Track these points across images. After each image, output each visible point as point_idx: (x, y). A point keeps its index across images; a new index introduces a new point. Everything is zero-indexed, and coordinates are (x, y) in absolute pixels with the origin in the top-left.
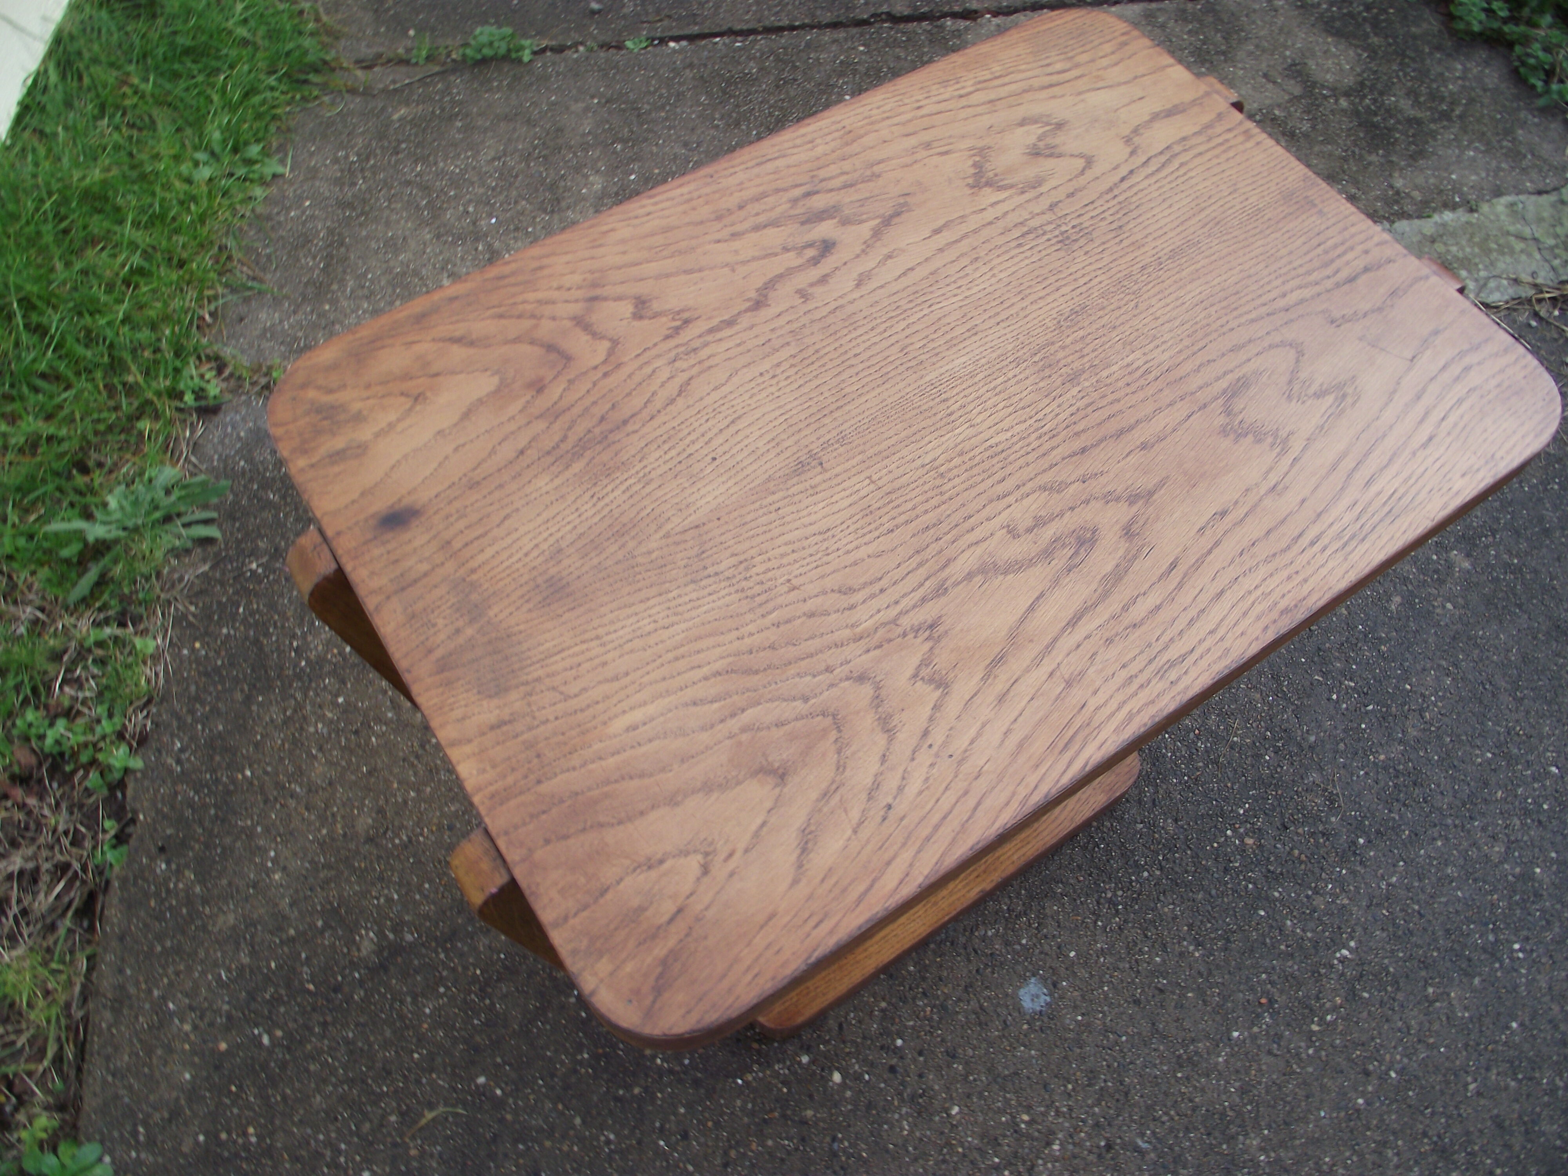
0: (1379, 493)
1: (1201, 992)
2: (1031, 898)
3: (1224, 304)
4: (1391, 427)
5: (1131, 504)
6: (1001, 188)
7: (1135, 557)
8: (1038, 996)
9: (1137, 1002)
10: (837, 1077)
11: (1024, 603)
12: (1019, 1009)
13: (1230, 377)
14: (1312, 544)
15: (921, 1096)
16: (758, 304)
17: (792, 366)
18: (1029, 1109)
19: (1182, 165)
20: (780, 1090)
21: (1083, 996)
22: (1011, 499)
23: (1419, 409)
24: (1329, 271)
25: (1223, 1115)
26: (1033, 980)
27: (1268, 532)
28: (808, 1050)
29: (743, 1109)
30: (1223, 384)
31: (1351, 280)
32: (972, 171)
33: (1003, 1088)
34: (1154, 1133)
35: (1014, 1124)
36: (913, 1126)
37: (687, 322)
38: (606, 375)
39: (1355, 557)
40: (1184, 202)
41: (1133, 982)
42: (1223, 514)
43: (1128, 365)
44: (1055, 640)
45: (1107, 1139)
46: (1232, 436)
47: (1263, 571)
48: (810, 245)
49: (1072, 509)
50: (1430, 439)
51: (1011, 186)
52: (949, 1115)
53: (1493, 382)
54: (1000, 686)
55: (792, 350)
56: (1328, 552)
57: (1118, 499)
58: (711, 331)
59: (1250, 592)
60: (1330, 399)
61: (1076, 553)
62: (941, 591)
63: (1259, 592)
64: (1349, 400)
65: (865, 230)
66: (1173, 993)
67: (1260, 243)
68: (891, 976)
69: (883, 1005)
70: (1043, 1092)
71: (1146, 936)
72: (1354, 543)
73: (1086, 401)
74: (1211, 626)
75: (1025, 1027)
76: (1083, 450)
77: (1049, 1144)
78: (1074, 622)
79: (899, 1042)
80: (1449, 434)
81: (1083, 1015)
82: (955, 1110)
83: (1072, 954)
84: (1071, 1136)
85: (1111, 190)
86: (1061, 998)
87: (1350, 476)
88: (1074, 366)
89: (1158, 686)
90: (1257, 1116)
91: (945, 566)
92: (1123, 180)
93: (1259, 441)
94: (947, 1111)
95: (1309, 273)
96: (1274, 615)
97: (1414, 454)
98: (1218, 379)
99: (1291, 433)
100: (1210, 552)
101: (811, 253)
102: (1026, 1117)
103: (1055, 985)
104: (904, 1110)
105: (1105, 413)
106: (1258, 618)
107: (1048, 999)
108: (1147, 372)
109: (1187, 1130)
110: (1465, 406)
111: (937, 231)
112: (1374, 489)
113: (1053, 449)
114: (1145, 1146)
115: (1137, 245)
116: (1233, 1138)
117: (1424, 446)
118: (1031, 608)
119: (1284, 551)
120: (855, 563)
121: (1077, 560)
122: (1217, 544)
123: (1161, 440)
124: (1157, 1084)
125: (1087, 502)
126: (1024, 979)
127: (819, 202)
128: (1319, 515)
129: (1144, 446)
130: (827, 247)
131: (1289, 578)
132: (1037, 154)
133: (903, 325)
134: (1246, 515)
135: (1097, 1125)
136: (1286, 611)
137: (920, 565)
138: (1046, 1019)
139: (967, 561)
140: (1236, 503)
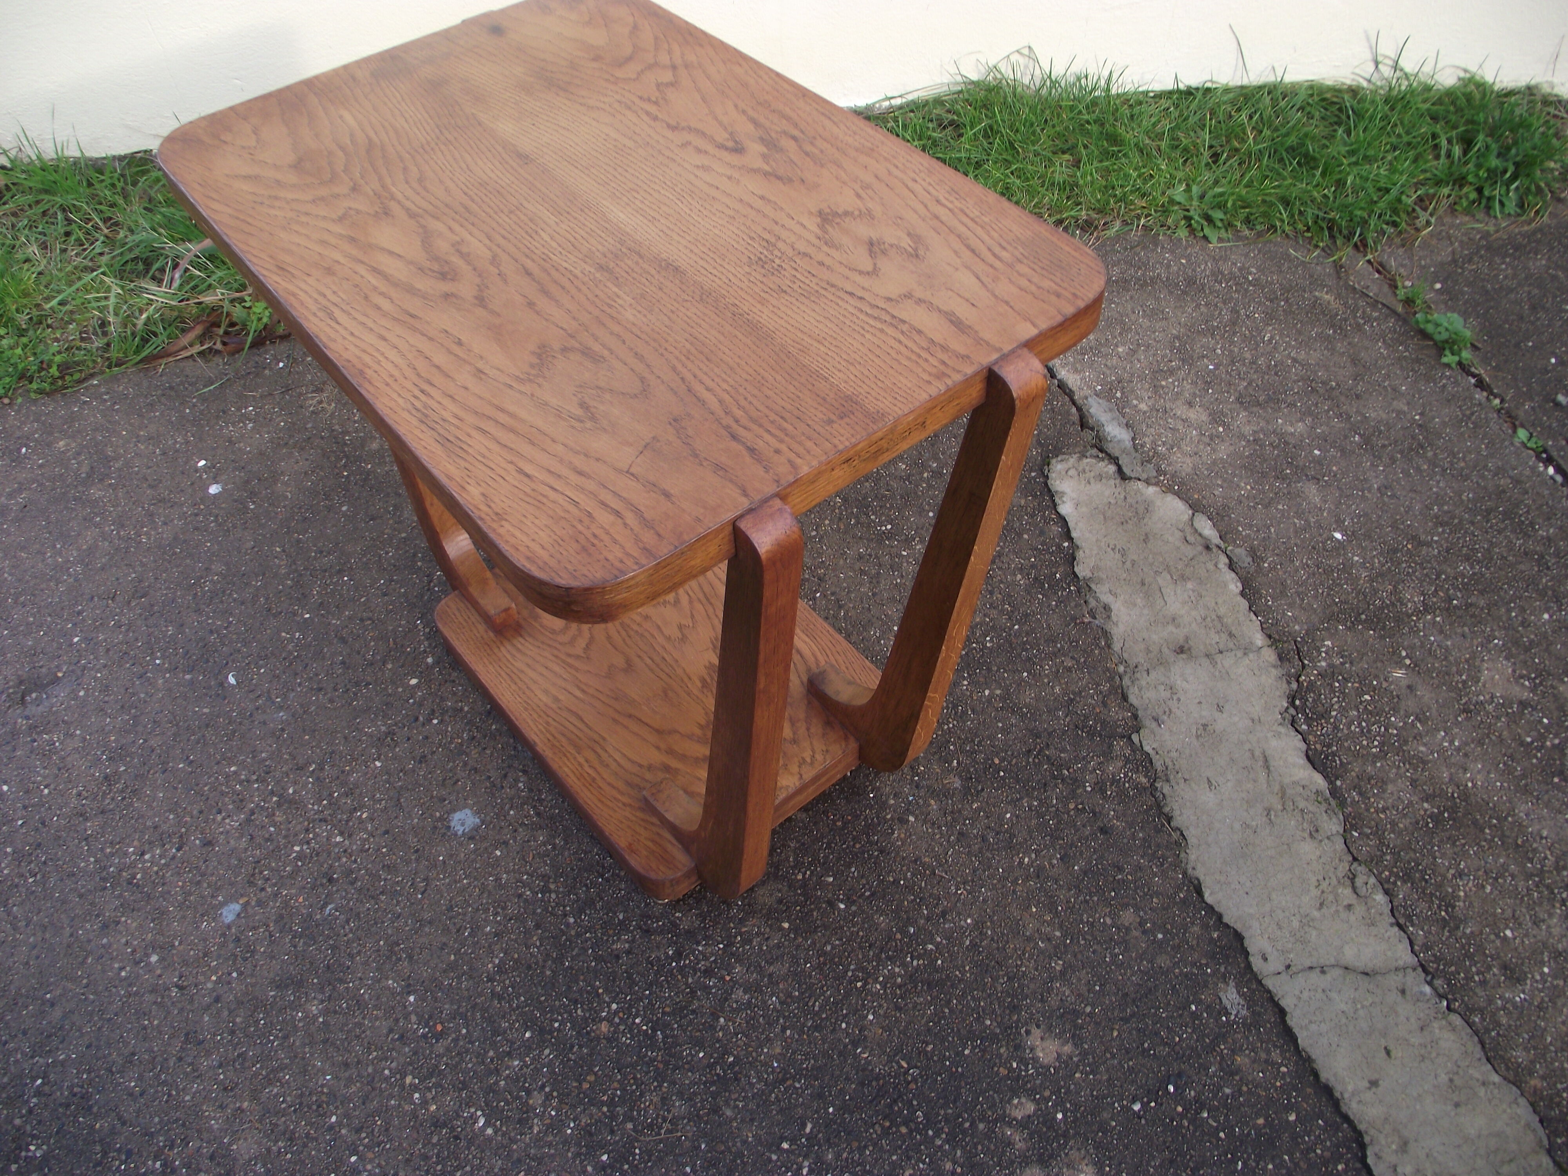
0: (469, 436)
1: (452, 967)
2: (552, 818)
3: (693, 350)
4: (544, 450)
5: (476, 298)
6: (821, 227)
7: (425, 298)
8: (463, 824)
9: (451, 908)
10: (414, 682)
11: (398, 250)
12: (454, 810)
13: (606, 353)
14: (423, 391)
15: (392, 739)
16: (674, 128)
17: (615, 146)
18: (371, 819)
19: (882, 331)
20: (409, 646)
21: (460, 862)
22: (487, 242)
23: (565, 472)
24: (744, 421)
25: (342, 981)
26: (478, 820)
27: (438, 367)
28: (437, 663)
29: (400, 626)
30: (597, 347)
31: (734, 437)
32: (840, 211)
33: (391, 799)
34: (337, 918)
35: (361, 807)
36: (371, 736)
37: (656, 103)
38: (606, 80)
39: (406, 415)
40: (826, 330)
41: (470, 905)
42: (460, 343)
43: (618, 297)
44: (362, 262)
45: (338, 879)
46: (538, 351)
47: (399, 360)
48: (736, 142)
49: (475, 269)
50: (528, 476)
51: (826, 232)
52: (375, 760)
53: (598, 532)
54: (333, 241)
55: (630, 144)
56: (412, 399)
57: (481, 290)
58: (648, 113)
59: (383, 354)
60: (579, 412)
61: (434, 271)
62: (412, 215)
63: (381, 358)
64: (577, 424)
65: (759, 164)
66: (455, 941)
67: (779, 378)
68: (489, 713)
69: (466, 709)
70: (383, 829)
71: (511, 919)
72: (419, 415)
73: (580, 275)
74: (356, 333)
75: (438, 814)
76: (528, 273)
77: (341, 834)
78: (375, 270)
79: (435, 721)
80: (534, 490)
81: (444, 862)
82: (378, 764)
83: (498, 853)
84: (345, 851)
85: (833, 286)
86: (461, 844)
87: (490, 418)
88: (618, 269)
89: (314, 308)
90: (335, 1012)
91: (433, 217)
92: (851, 294)
93: (532, 366)
94: (379, 759)
95: (740, 407)
96: (360, 366)
97: (511, 463)
98: (604, 346)
99: (539, 386)
100: (424, 335)
101: (730, 144)
102: (364, 816)
103: (472, 838)
104: (383, 728)
105: (568, 285)
106: (359, 358)
107: (460, 833)
108: (610, 306)
109: (334, 948)
110: (572, 508)
111: (762, 198)
112: (474, 433)
113: (533, 261)
114: (327, 911)
115: (763, 302)
116: (322, 990)
117: (521, 471)
118: (391, 253)
119: (418, 375)
120: (441, 182)
121: (427, 272)
122: (431, 339)
123: (538, 313)
124: (376, 923)
125: (480, 276)
126: (477, 813)
127: (787, 143)
128: (451, 397)
129: (531, 305)
130: (738, 149)
131: (392, 376)
132: (871, 244)
133: (657, 188)
134: (456, 355)
135: (352, 871)
136: (362, 372)
137: (436, 207)
138: (443, 831)
139: (436, 225)
140: (469, 350)
